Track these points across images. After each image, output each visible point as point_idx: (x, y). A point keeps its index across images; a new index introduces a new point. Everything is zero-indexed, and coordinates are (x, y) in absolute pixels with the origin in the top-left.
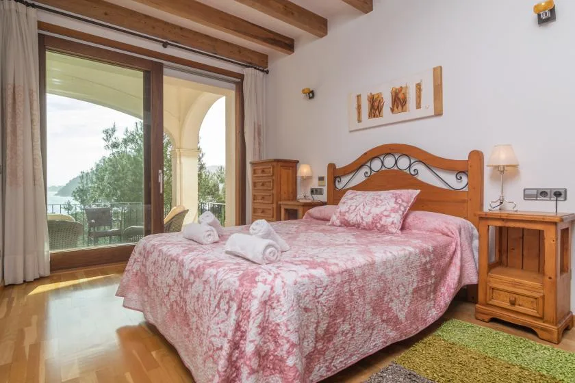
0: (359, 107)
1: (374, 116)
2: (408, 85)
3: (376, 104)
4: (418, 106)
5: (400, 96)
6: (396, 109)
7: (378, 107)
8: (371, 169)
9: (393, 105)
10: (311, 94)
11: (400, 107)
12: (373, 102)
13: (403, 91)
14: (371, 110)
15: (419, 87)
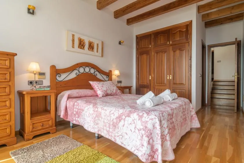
0: (73, 41)
1: (81, 48)
2: (95, 42)
3: (82, 43)
4: (97, 52)
5: (92, 45)
6: (90, 49)
7: (83, 45)
8: (79, 72)
9: (89, 47)
10: (31, 11)
11: (91, 49)
12: (80, 42)
13: (93, 44)
14: (79, 45)
15: (98, 45)
